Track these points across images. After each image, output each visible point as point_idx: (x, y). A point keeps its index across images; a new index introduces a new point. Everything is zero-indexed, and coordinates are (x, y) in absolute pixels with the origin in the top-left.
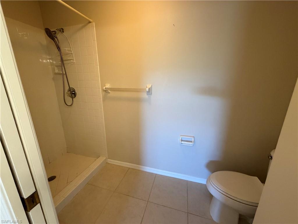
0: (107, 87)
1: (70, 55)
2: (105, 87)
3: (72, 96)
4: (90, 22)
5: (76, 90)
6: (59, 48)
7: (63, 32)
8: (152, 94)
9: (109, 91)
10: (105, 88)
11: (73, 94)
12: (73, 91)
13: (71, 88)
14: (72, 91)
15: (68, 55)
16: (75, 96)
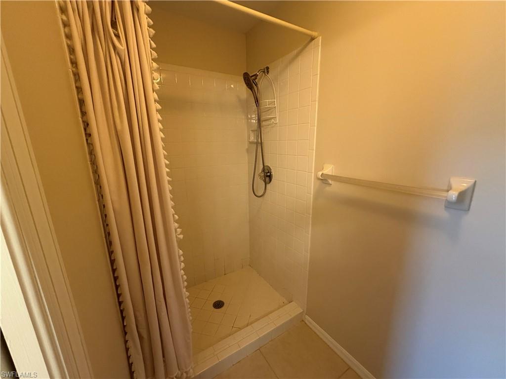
0: (325, 172)
1: (272, 110)
2: (320, 173)
3: (265, 179)
4: (313, 39)
5: (272, 171)
6: (257, 101)
7: (268, 72)
8: (469, 210)
9: (330, 182)
10: (322, 174)
11: (268, 176)
12: (269, 172)
13: (265, 167)
14: (267, 171)
15: (270, 111)
16: (270, 181)
